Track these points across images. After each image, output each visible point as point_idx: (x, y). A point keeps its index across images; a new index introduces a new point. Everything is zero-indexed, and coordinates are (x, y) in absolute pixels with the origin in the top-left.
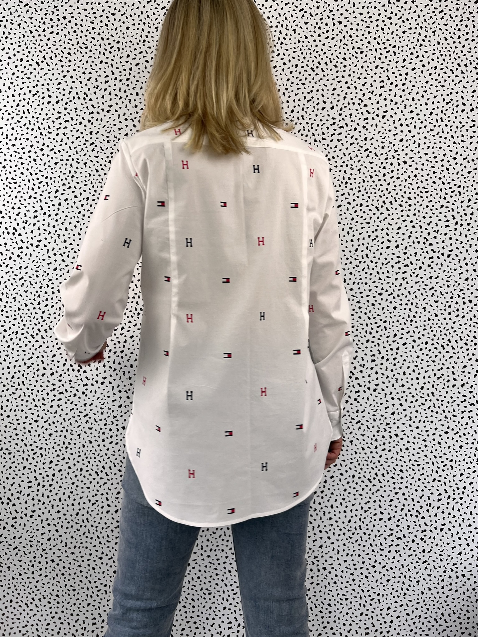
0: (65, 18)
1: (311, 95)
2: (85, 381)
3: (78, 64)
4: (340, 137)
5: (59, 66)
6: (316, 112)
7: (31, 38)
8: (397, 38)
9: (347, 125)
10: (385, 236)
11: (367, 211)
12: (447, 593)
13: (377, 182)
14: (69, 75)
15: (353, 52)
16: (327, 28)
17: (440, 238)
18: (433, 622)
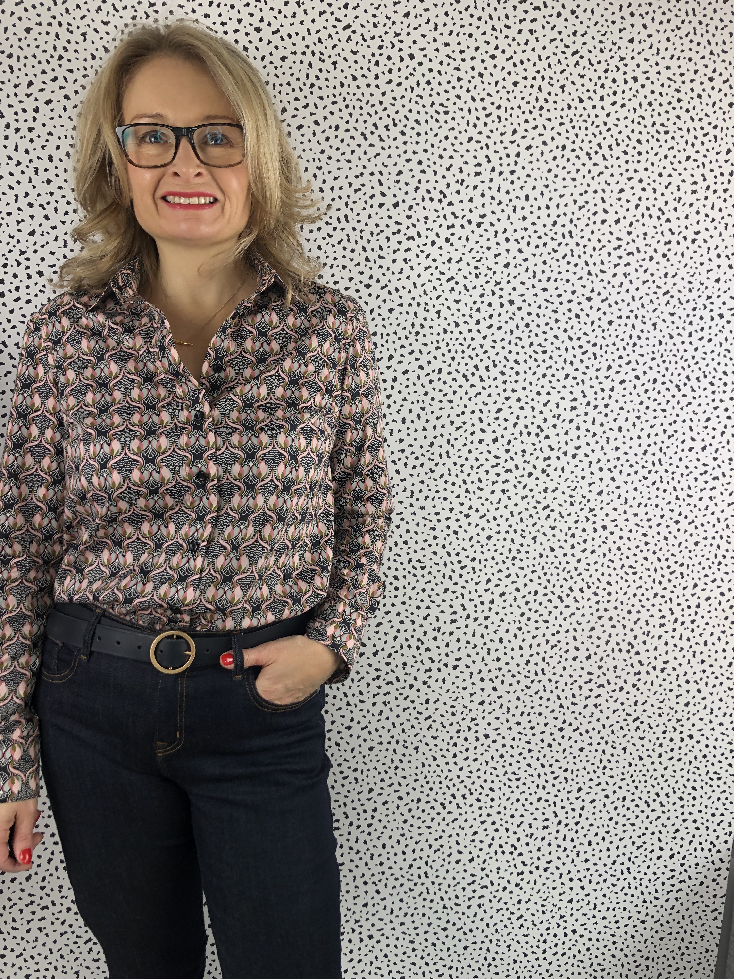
9: (419, 236)
17: (562, 427)
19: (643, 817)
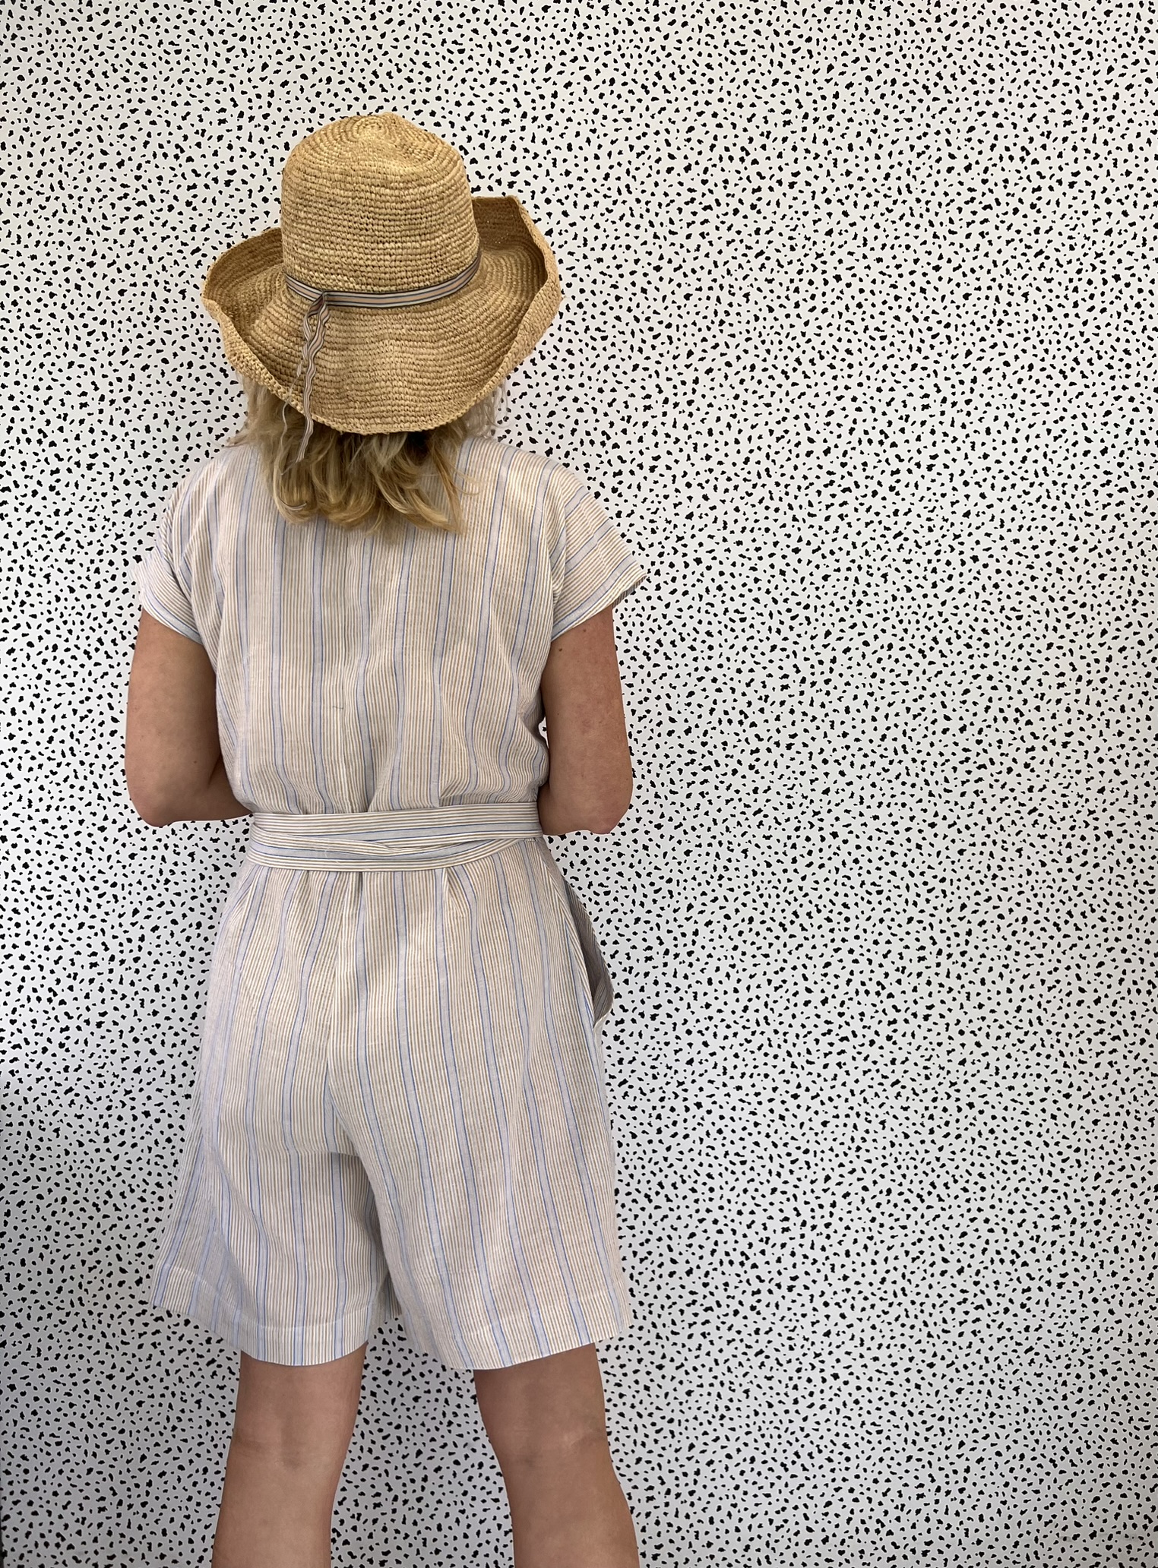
6: (794, 461)
10: (938, 707)
12: (1073, 1408)
13: (920, 600)
18: (1048, 1467)
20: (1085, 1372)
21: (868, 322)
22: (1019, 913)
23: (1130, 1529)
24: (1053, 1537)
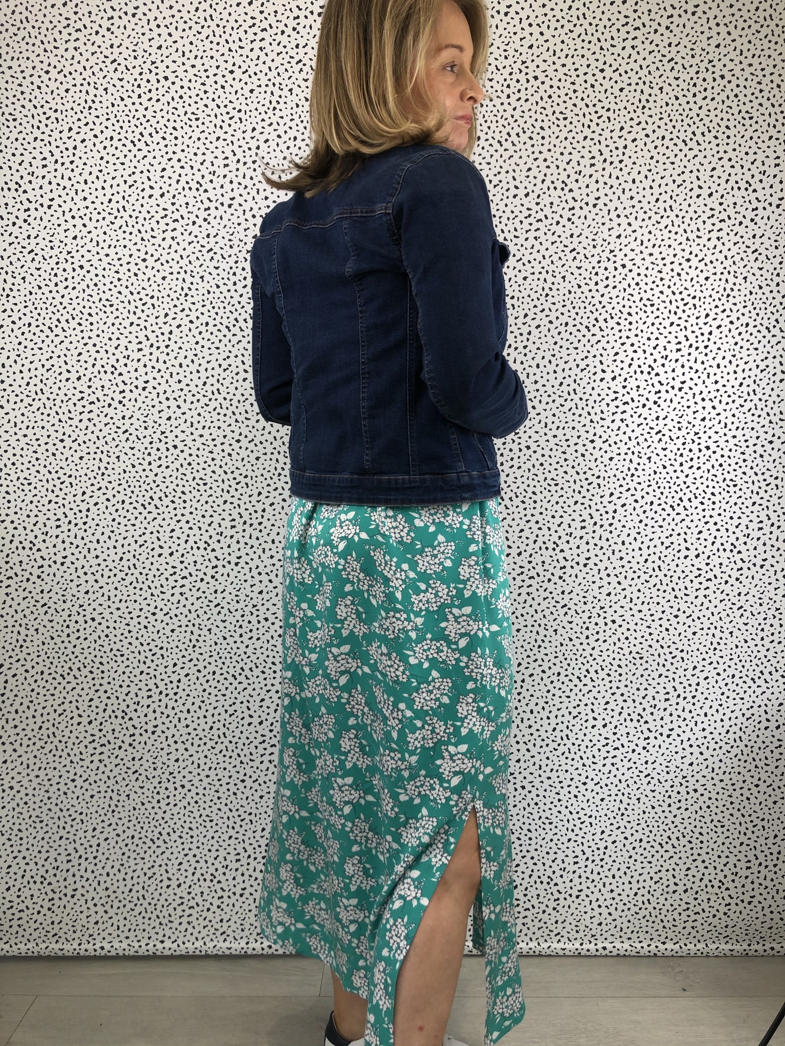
0: (166, 78)
1: (499, 177)
2: (214, 562)
3: (187, 142)
4: (537, 234)
5: (162, 146)
7: (122, 107)
8: (611, 98)
9: (546, 218)
10: (598, 364)
11: (575, 333)
12: (675, 812)
13: (587, 293)
14: (175, 157)
15: (553, 119)
16: (518, 86)
17: (669, 366)
18: (658, 847)
19: (750, 692)
20: (683, 790)
21: (556, 108)
22: (648, 499)
23: (709, 889)
24: (659, 891)
